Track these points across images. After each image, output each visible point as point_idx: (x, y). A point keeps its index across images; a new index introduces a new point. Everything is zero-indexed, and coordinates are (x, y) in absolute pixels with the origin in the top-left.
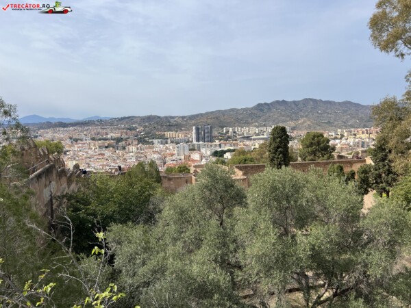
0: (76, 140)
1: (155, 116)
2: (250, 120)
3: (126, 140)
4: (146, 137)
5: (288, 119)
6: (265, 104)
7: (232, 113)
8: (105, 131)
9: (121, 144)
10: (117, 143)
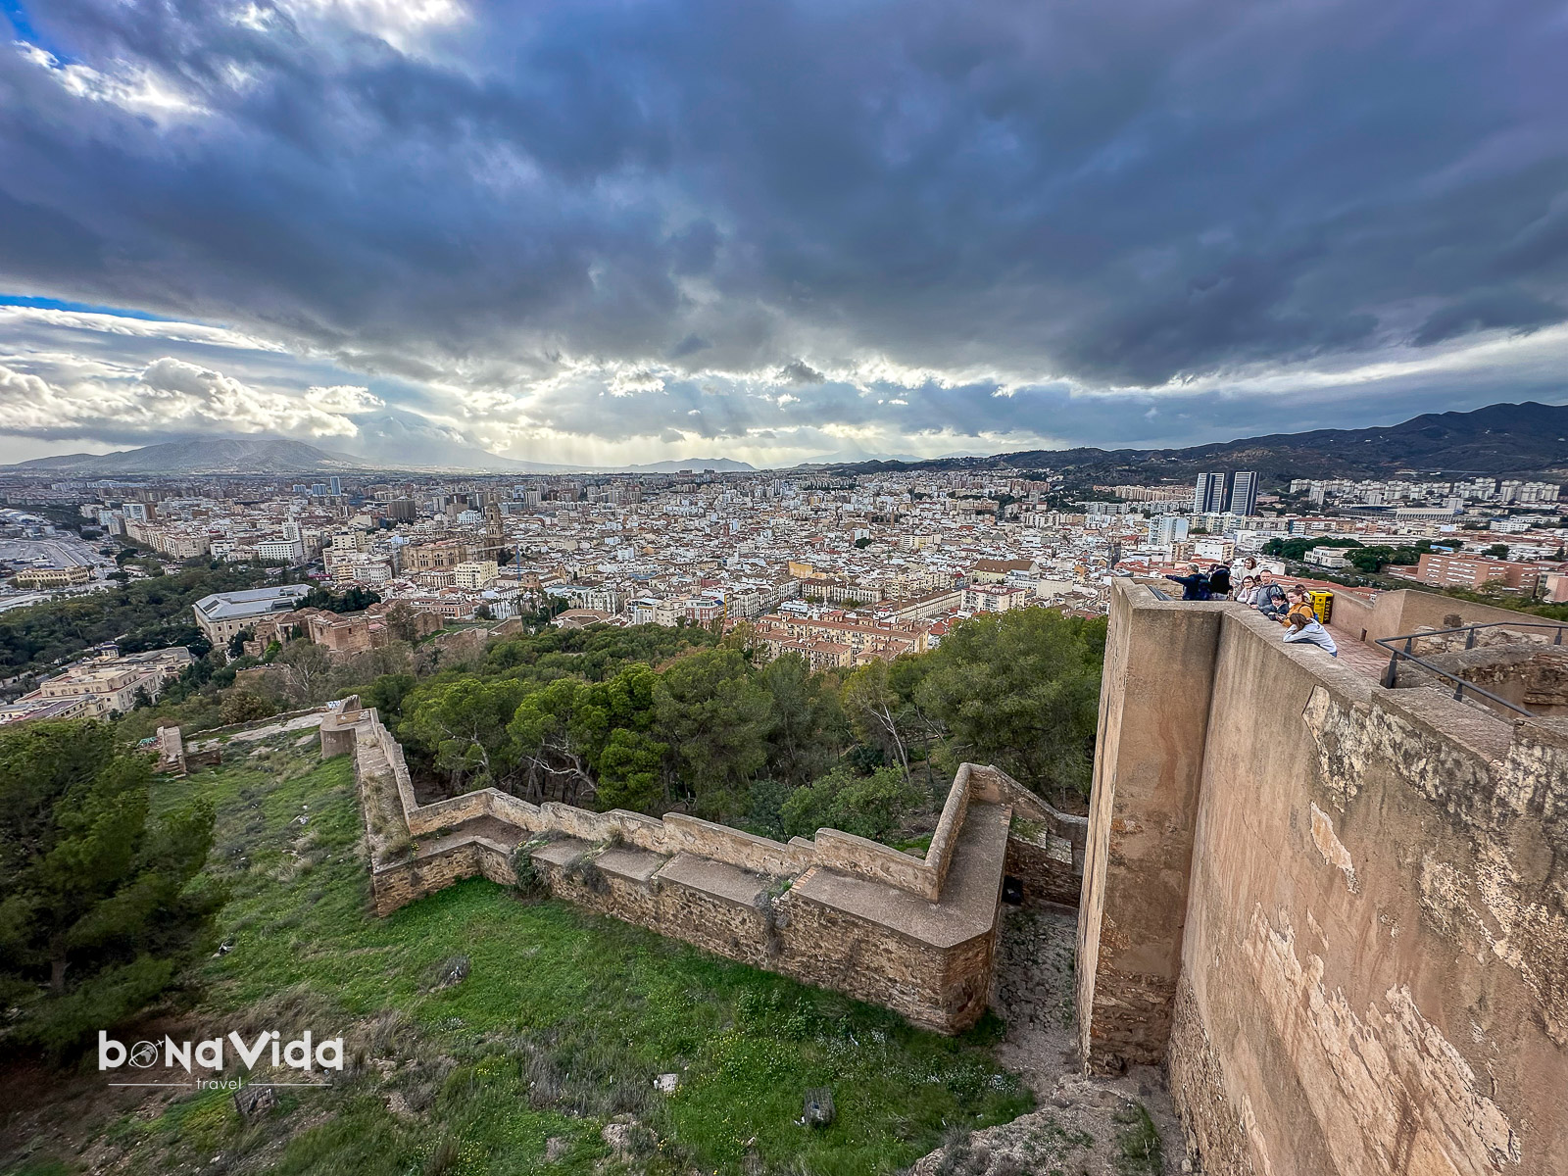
0: (920, 496)
3: (1020, 500)
4: (1066, 497)
8: (978, 480)
9: (1009, 509)
10: (1001, 507)
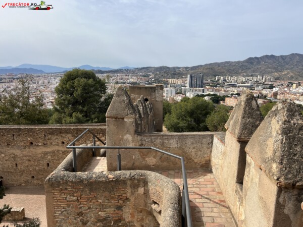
1: (165, 67)
2: (240, 71)
3: (139, 84)
5: (274, 71)
6: (256, 58)
7: (226, 65)
8: (127, 77)
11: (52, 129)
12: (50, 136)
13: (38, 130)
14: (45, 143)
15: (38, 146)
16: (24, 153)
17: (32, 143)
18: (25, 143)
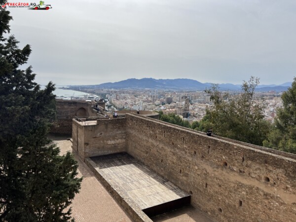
11: (254, 152)
12: (249, 162)
13: (236, 149)
14: (242, 170)
15: (232, 170)
16: (216, 173)
17: (226, 164)
18: (219, 161)
